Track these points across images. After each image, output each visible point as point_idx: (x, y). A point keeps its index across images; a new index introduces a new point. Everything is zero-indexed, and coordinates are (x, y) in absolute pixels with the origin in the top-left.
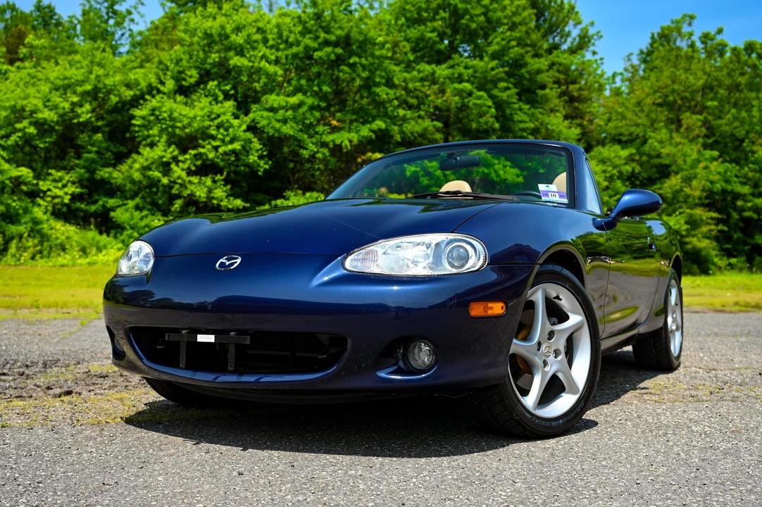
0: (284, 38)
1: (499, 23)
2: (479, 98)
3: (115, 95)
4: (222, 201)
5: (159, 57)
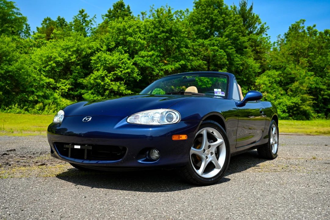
0: (147, 30)
1: (229, 24)
2: (221, 52)
3: (84, 52)
4: (123, 91)
5: (101, 37)
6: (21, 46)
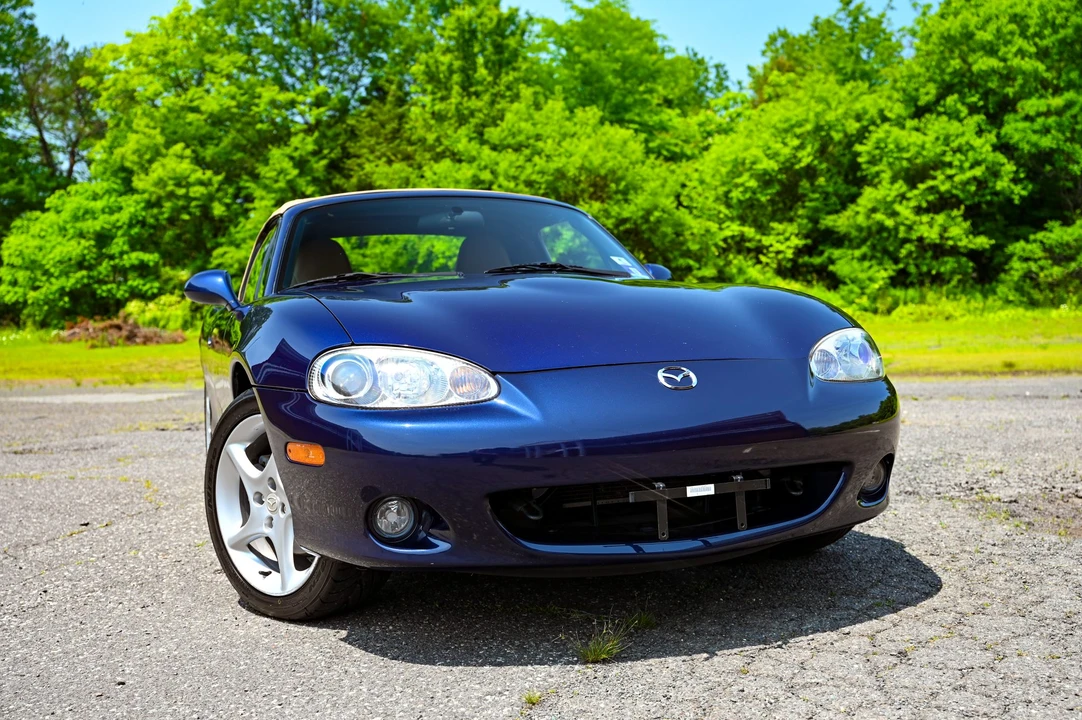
3: (837, 131)
4: (960, 240)
6: (673, 141)
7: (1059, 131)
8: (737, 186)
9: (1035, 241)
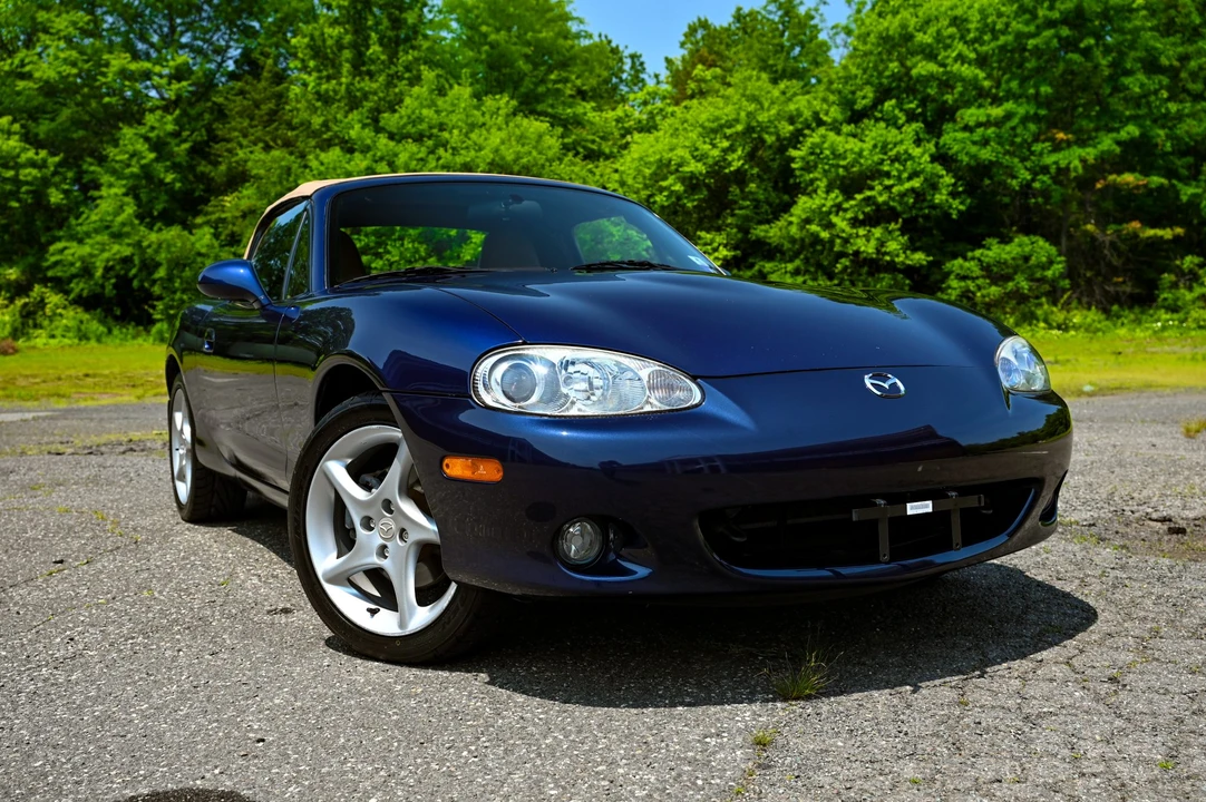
0: (990, 25)
3: (770, 134)
4: (898, 256)
6: (590, 137)
7: (999, 144)
8: (661, 190)
9: (973, 258)
